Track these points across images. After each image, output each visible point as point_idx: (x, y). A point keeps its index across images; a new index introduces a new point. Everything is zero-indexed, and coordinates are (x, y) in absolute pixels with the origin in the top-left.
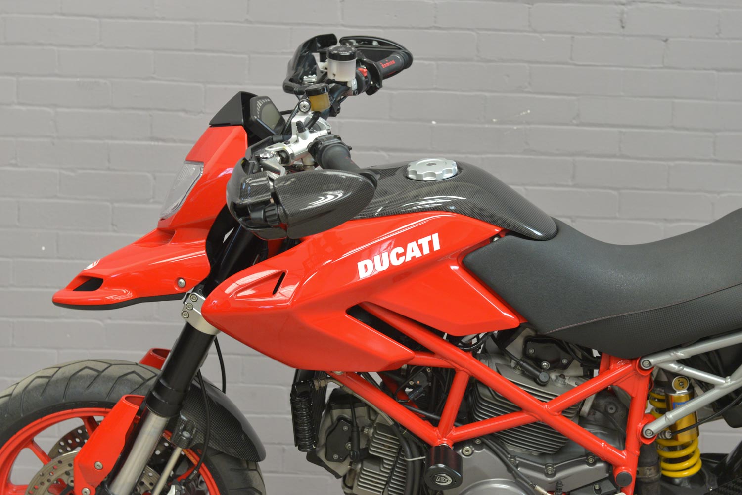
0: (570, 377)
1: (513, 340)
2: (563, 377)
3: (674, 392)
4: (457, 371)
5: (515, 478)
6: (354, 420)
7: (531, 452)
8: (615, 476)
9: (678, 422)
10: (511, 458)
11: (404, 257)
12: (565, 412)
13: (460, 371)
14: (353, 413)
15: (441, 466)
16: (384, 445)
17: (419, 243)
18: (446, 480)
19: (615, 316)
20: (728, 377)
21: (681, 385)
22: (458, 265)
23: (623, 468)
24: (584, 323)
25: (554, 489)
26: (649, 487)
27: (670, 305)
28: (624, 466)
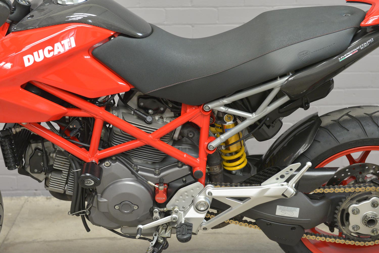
0: (167, 118)
1: (131, 98)
2: (162, 118)
3: (226, 123)
4: (95, 119)
5: (137, 178)
6: (44, 149)
7: (148, 162)
8: (194, 173)
9: (229, 140)
10: (134, 166)
11: (53, 52)
12: (162, 138)
13: (97, 118)
14: (43, 145)
15: (88, 175)
16: (61, 163)
17: (62, 43)
18: (91, 182)
19: (186, 81)
20: (254, 113)
21: (229, 119)
22: (89, 55)
23: (198, 168)
24: (168, 86)
25: (159, 183)
26: (216, 177)
27: (218, 73)
28: (198, 167)
